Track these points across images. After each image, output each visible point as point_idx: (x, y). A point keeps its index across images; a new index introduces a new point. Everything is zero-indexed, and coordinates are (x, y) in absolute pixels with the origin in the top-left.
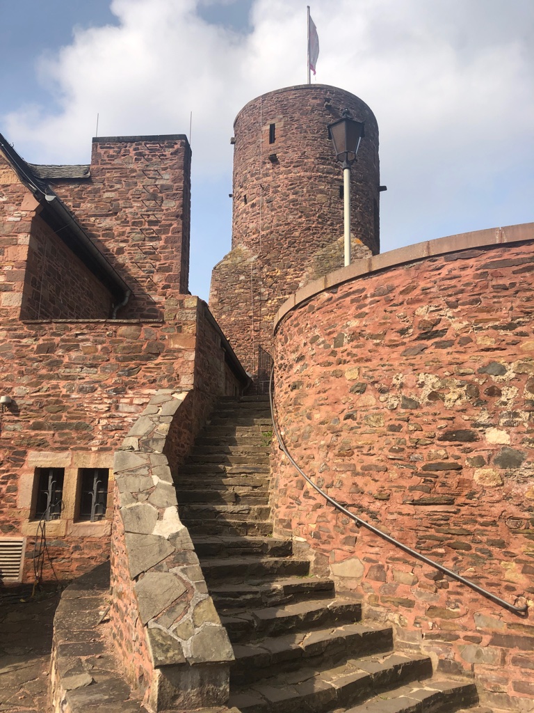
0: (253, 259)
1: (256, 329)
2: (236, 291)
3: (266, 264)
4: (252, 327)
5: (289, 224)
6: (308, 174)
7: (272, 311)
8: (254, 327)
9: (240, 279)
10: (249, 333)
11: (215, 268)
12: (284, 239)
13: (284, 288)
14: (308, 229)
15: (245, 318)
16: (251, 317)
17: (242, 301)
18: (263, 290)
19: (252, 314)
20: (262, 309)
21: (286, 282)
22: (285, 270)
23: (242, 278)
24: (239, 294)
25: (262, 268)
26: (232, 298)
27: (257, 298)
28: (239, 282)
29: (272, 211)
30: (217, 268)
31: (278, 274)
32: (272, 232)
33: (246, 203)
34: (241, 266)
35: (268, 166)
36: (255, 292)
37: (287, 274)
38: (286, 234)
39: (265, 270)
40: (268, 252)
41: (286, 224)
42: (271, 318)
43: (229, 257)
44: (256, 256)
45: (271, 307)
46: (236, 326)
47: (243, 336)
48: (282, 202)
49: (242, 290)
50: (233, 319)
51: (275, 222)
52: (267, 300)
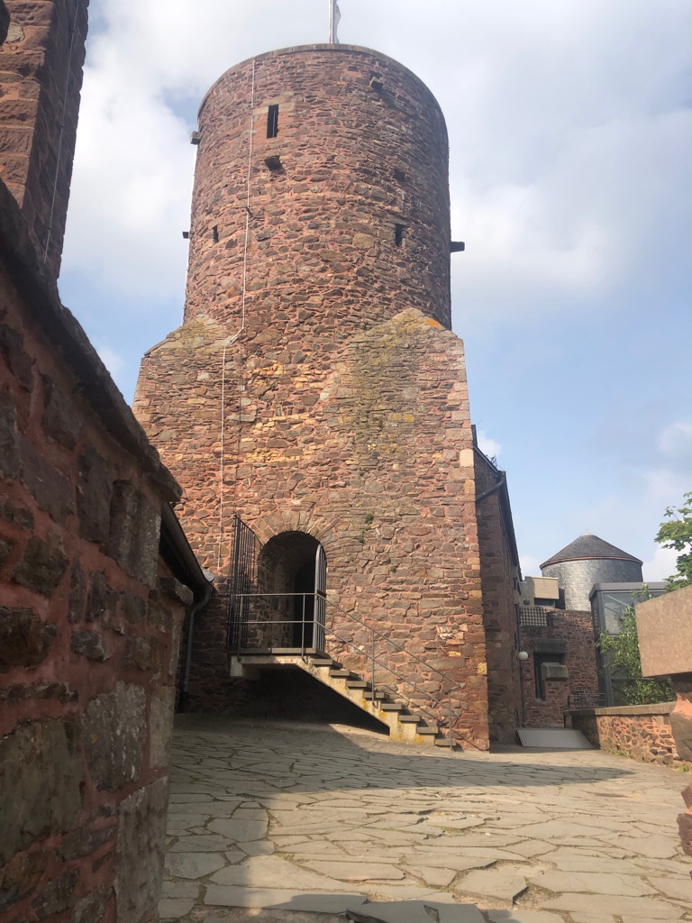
0: (226, 342)
1: (227, 479)
2: (190, 402)
3: (253, 352)
4: (220, 474)
5: (300, 281)
6: (339, 195)
7: (264, 445)
8: (224, 475)
9: (199, 379)
10: (213, 487)
11: (147, 355)
12: (291, 308)
13: (289, 400)
14: (339, 293)
15: (206, 456)
16: (218, 454)
17: (201, 421)
18: (245, 402)
19: (222, 449)
20: (243, 440)
21: (293, 388)
22: (291, 366)
23: (203, 376)
24: (195, 408)
25: (245, 359)
26: (179, 415)
27: (232, 417)
28: (196, 384)
29: (268, 255)
30: (153, 354)
31: (277, 373)
32: (266, 294)
33: (216, 240)
34: (202, 353)
35: (264, 176)
36: (228, 405)
37: (295, 373)
38: (295, 299)
39: (251, 363)
40: (259, 331)
41: (295, 281)
42: (261, 457)
43: (178, 335)
44: (234, 337)
45: (261, 436)
46: (186, 471)
47: (199, 494)
48: (288, 241)
49: (202, 401)
50: (179, 457)
51: (274, 275)
52: (254, 423)
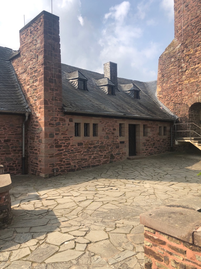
0: (178, 47)
1: (180, 90)
3: (185, 47)
4: (178, 88)
5: (198, 16)
7: (188, 77)
9: (172, 61)
10: (177, 92)
11: (160, 58)
12: (195, 28)
13: (195, 61)
15: (175, 84)
16: (177, 83)
17: (173, 74)
18: (183, 65)
19: (178, 81)
20: (183, 77)
21: (196, 56)
22: (195, 49)
24: (171, 70)
25: (183, 50)
26: (168, 73)
27: (180, 70)
28: (171, 63)
29: (188, 12)
31: (191, 53)
32: (188, 26)
34: (172, 53)
36: (179, 67)
37: (196, 51)
38: (196, 24)
39: (185, 52)
40: (186, 40)
41: (196, 18)
42: (188, 82)
43: (168, 48)
44: (180, 45)
45: (188, 74)
46: (170, 89)
47: (173, 95)
48: (193, 4)
49: (172, 68)
50: (168, 85)
51: (190, 18)
52: (186, 71)
